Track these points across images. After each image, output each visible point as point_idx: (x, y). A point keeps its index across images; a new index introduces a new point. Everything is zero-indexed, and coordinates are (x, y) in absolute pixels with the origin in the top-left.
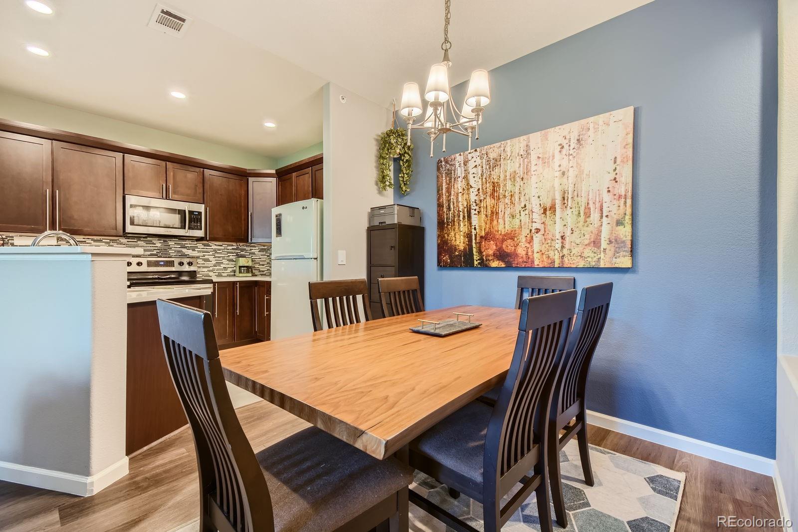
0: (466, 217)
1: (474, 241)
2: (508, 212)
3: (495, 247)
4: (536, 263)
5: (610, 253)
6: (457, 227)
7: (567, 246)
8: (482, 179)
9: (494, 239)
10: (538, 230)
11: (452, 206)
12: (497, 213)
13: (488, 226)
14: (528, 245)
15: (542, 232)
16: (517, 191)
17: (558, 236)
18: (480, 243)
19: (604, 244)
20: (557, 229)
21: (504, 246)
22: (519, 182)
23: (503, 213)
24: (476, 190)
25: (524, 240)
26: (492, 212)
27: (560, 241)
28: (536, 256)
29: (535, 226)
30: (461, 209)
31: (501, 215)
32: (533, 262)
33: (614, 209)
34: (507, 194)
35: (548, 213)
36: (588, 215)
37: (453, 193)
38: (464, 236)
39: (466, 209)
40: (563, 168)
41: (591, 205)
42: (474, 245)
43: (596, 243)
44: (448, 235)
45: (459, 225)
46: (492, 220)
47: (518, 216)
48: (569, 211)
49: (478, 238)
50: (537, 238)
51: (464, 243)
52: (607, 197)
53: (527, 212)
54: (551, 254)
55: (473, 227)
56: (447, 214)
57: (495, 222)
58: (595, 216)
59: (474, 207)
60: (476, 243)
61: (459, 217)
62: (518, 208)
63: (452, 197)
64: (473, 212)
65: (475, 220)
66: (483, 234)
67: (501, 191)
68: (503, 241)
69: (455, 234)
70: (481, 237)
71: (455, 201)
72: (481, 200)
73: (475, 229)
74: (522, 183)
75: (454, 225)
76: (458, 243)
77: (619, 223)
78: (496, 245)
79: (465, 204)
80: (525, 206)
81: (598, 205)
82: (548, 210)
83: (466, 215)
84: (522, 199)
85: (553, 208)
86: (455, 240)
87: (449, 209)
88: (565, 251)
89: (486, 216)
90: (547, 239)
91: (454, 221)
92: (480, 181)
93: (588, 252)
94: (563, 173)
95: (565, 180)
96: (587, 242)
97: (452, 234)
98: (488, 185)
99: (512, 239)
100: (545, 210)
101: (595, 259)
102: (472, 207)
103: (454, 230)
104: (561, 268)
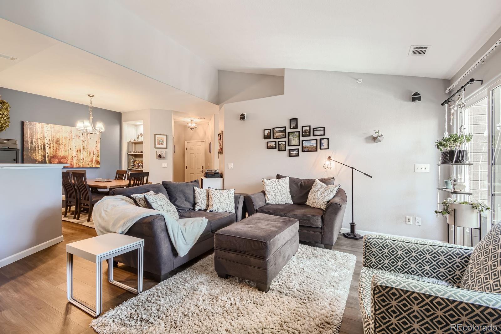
0: (43, 149)
1: (47, 158)
2: (63, 149)
3: (58, 161)
4: (75, 166)
5: (95, 164)
6: (37, 152)
7: (84, 161)
8: (51, 136)
9: (57, 158)
10: (75, 157)
11: (34, 143)
12: (59, 149)
13: (54, 153)
14: (71, 161)
15: (76, 157)
16: (67, 143)
17: (82, 159)
18: (50, 159)
19: (94, 162)
20: (81, 157)
21: (62, 161)
22: (68, 140)
23: (61, 149)
24: (48, 139)
25: (70, 159)
26: (56, 149)
27: (82, 160)
28: (74, 164)
29: (74, 155)
30: (40, 145)
31: (60, 150)
32: (73, 166)
33: (96, 153)
34: (63, 143)
35: (78, 152)
36: (90, 154)
37: (34, 138)
38: (41, 156)
39: (42, 146)
40: (83, 140)
41: (91, 151)
42: (47, 160)
43: (92, 161)
44: (31, 155)
45: (39, 151)
46: (56, 151)
47: (68, 151)
48: (85, 152)
49: (49, 157)
50: (75, 159)
51: (41, 159)
52: (95, 150)
53: (71, 150)
54: (79, 163)
55: (47, 153)
56: (30, 146)
57: (58, 152)
58: (92, 154)
59: (47, 145)
60: (48, 159)
61: (38, 148)
62: (68, 149)
63: (34, 139)
64: (46, 147)
65: (47, 150)
66: (52, 156)
67: (60, 142)
68: (61, 159)
69: (36, 155)
70: (51, 157)
71: (36, 141)
72: (51, 144)
73: (48, 154)
74: (69, 141)
75: (35, 151)
76: (37, 158)
77: (98, 157)
78: (58, 160)
79: (42, 144)
80: (70, 148)
81: (93, 152)
82: (79, 151)
83: (43, 147)
84: (69, 146)
85: (80, 151)
86: (36, 157)
87: (32, 144)
88: (84, 163)
89: (54, 149)
90: (78, 159)
91: (35, 149)
92: (50, 136)
93: (90, 163)
94: (83, 141)
95: (83, 143)
96: (90, 161)
97: (34, 154)
98: (54, 139)
99: (65, 158)
100: (77, 151)
101: (92, 165)
102: (46, 145)
103: (35, 153)
104: (83, 168)
